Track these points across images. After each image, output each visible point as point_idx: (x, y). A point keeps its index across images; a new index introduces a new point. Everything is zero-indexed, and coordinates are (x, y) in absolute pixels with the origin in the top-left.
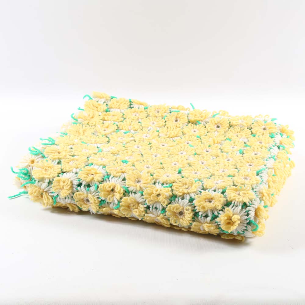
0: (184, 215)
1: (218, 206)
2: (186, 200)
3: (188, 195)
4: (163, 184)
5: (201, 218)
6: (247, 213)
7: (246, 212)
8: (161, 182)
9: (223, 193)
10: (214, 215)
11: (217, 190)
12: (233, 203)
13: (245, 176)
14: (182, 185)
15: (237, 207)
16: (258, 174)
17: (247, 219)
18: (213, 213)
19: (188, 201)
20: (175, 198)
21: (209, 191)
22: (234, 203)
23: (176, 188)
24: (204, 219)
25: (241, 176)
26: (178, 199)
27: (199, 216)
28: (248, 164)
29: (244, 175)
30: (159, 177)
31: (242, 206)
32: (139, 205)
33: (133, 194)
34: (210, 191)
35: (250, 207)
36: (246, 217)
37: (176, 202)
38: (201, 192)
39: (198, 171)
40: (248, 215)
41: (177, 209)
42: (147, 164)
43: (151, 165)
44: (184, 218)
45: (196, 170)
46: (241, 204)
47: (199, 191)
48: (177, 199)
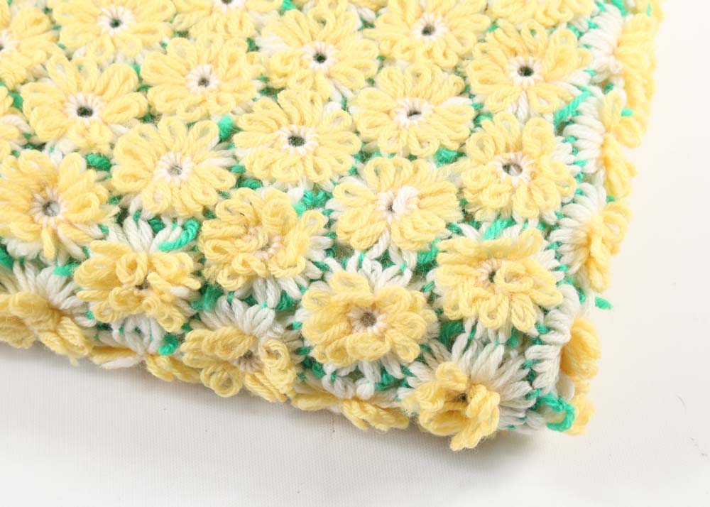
0: (258, 364)
1: (406, 349)
2: (266, 310)
3: (270, 286)
4: (156, 224)
5: (332, 381)
6: (526, 372)
7: (523, 367)
8: (149, 213)
9: (422, 270)
10: (388, 378)
11: (393, 255)
12: (468, 326)
13: (507, 150)
14: (242, 230)
15: (485, 345)
16: (561, 128)
17: (527, 396)
18: (383, 371)
19: (271, 315)
20: (216, 299)
21: (359, 266)
22: (474, 329)
23: (216, 249)
24: (345, 387)
25: (492, 151)
26: (230, 303)
27: (324, 374)
28: (513, 60)
29: (502, 148)
30: (139, 184)
31: (508, 344)
32: (59, 321)
33: (30, 270)
34: (367, 264)
35: (542, 343)
36: (526, 387)
37: (223, 317)
38: (324, 268)
39: (303, 123)
40: (531, 378)
41: (228, 348)
42: (79, 89)
43: (98, 90)
44: (258, 376)
45: (296, 119)
46: (503, 338)
47: (315, 263)
48: (223, 302)
